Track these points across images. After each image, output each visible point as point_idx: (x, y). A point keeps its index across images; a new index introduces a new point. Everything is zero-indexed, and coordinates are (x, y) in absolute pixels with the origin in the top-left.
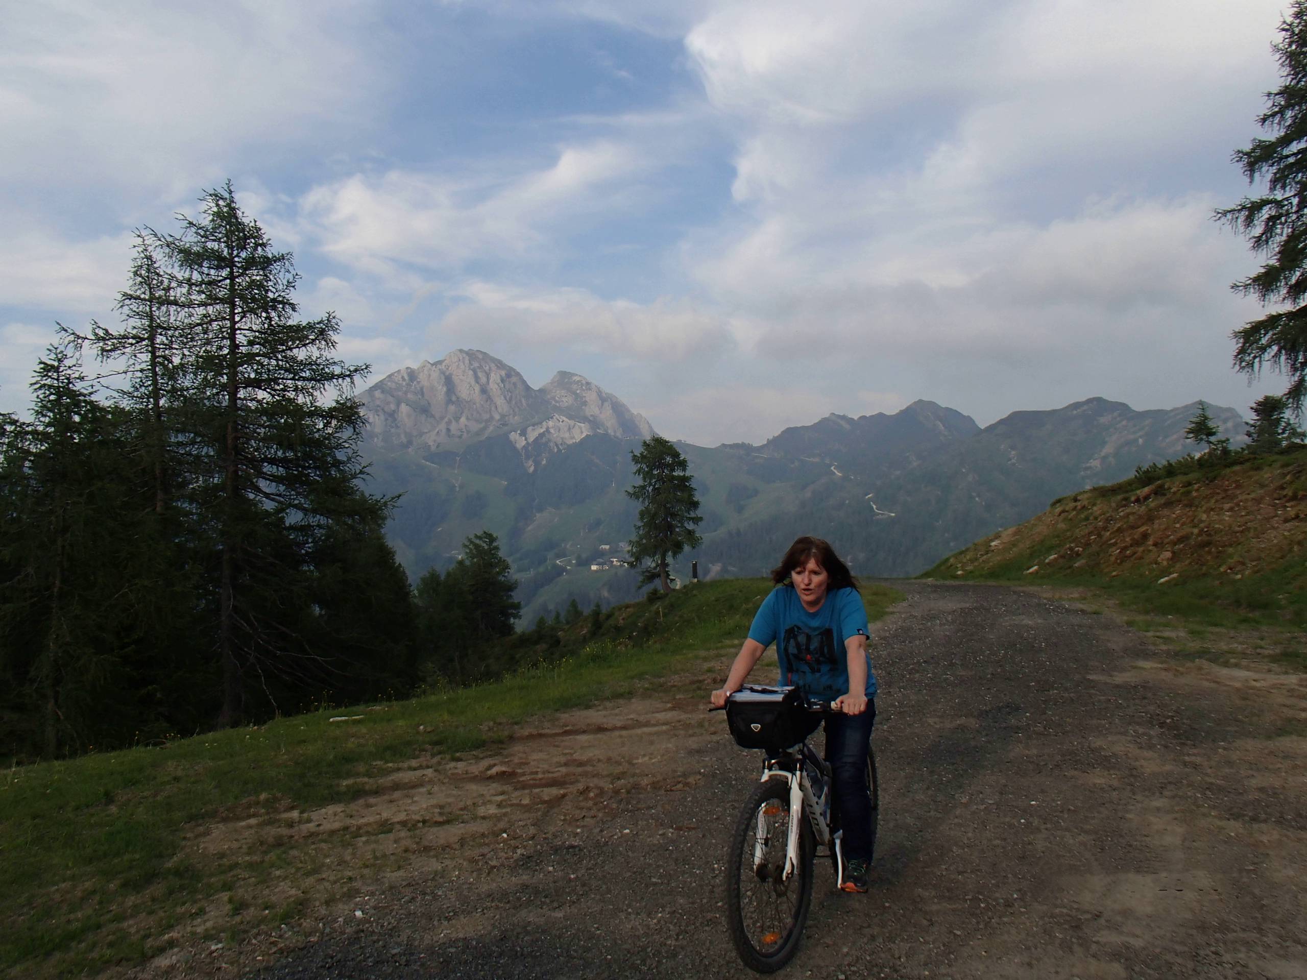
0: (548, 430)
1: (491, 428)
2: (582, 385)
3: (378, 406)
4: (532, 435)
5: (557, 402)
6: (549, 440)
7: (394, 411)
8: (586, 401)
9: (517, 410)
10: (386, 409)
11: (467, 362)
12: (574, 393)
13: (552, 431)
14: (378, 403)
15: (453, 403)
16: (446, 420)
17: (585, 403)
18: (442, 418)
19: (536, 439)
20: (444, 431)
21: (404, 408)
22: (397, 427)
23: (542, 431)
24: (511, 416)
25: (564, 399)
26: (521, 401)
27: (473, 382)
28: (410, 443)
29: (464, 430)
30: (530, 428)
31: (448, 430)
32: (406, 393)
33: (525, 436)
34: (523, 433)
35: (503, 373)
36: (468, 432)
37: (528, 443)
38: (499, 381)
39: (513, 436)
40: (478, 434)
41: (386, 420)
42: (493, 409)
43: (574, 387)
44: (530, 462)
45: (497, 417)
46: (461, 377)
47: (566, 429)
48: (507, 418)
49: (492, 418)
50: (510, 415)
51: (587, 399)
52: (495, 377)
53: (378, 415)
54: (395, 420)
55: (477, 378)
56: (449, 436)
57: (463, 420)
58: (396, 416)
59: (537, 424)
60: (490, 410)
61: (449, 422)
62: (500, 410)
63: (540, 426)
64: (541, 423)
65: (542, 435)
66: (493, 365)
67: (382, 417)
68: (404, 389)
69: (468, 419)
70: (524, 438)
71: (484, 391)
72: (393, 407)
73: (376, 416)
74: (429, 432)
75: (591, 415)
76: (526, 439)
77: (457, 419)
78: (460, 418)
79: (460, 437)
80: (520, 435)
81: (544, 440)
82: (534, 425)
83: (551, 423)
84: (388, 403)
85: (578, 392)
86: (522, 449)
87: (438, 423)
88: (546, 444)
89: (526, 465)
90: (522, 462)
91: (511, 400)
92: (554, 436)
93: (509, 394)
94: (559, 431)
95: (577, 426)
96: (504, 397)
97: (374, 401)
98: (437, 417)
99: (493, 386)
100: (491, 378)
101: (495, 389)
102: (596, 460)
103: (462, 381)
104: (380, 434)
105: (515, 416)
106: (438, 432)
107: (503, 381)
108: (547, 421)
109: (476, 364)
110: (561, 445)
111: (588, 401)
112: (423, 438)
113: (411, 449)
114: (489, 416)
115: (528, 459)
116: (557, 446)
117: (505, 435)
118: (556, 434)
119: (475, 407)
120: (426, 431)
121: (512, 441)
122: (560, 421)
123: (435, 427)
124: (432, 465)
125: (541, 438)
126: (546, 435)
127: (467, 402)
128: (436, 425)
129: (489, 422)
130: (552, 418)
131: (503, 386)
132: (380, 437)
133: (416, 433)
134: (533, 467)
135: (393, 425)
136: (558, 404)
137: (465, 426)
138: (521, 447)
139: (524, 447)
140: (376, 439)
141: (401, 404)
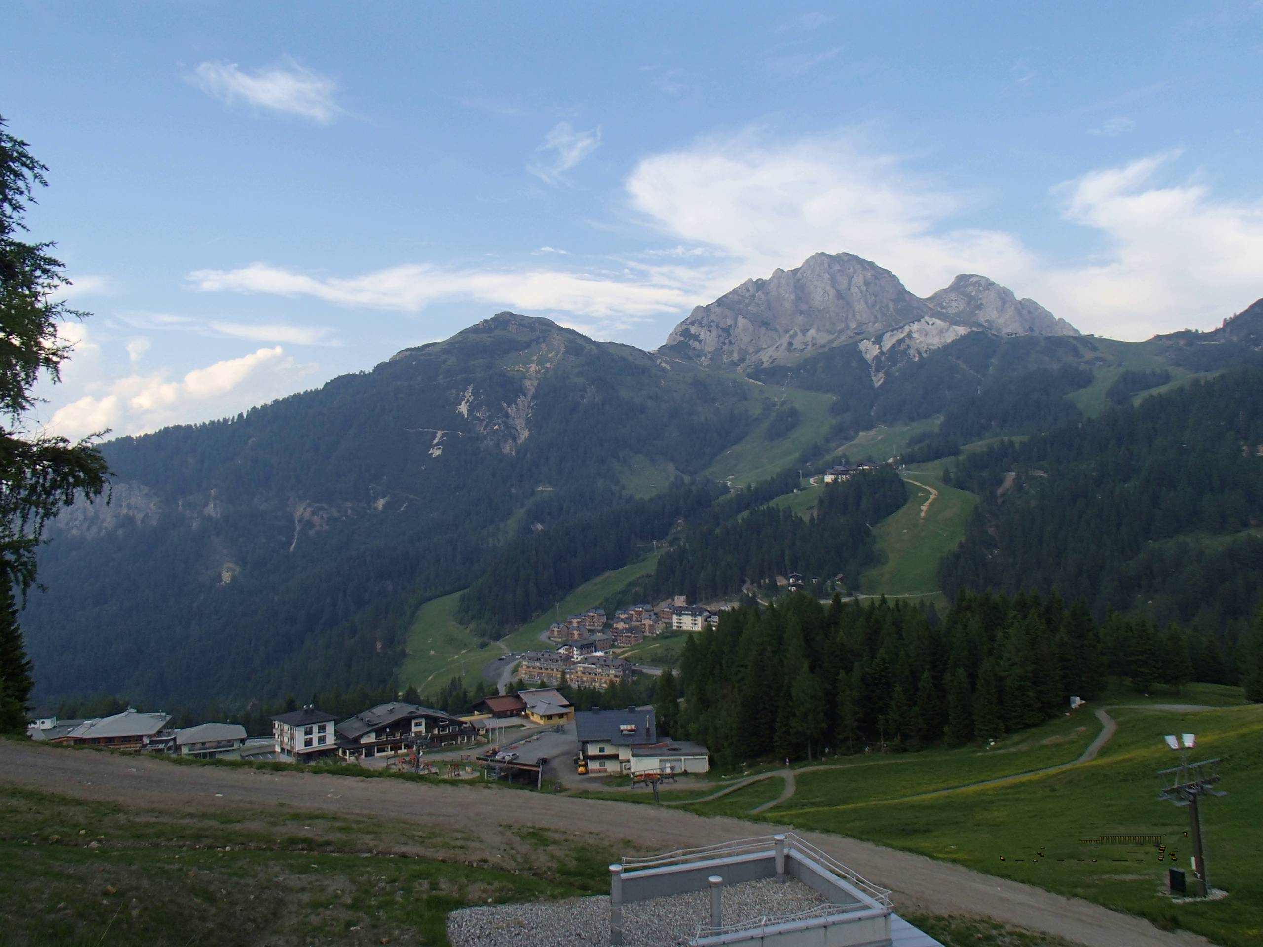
0: (909, 336)
1: (843, 338)
2: (980, 285)
3: (713, 321)
4: (888, 342)
5: (943, 308)
6: (909, 347)
7: (730, 326)
8: (981, 304)
9: (879, 316)
10: (721, 325)
11: (826, 266)
12: (968, 296)
13: (915, 335)
14: (713, 317)
15: (801, 313)
16: (791, 333)
17: (980, 307)
18: (787, 332)
19: (893, 346)
20: (785, 345)
21: (741, 321)
22: (730, 343)
23: (902, 336)
24: (871, 324)
25: (954, 304)
26: (887, 306)
27: (828, 288)
28: (742, 360)
29: (810, 343)
30: (888, 335)
31: (790, 344)
32: (748, 305)
33: (879, 344)
34: (878, 340)
35: (869, 274)
36: (813, 345)
37: (882, 353)
38: (862, 283)
39: (865, 345)
40: (823, 346)
41: (719, 336)
42: (850, 316)
43: (970, 289)
44: (881, 375)
45: (853, 325)
46: (816, 282)
47: (935, 332)
48: (864, 327)
49: (847, 327)
50: (870, 322)
51: (984, 302)
52: (858, 280)
53: (710, 331)
54: (729, 335)
55: (833, 280)
56: (789, 350)
57: (812, 332)
58: (731, 331)
59: (897, 329)
60: (847, 318)
61: (792, 337)
62: (858, 317)
63: (900, 331)
64: (902, 328)
65: (900, 341)
66: (858, 267)
67: (714, 333)
68: (747, 301)
69: (818, 331)
70: (877, 346)
71: (839, 296)
72: (729, 321)
73: (708, 333)
74: (768, 347)
75: (986, 321)
76: (880, 347)
77: (804, 332)
78: (808, 330)
79: (802, 350)
80: (874, 343)
81: (903, 347)
82: (892, 331)
83: (915, 326)
84: (725, 317)
85: (973, 294)
86: (873, 360)
87: (780, 337)
88: (905, 352)
89: (873, 378)
90: (869, 375)
91: (874, 305)
92: (918, 341)
93: (873, 298)
94: (926, 335)
95: (951, 330)
96: (866, 303)
97: (708, 316)
98: (781, 330)
99: (854, 290)
100: (853, 282)
101: (856, 293)
102: (963, 366)
103: (816, 287)
104: (710, 352)
105: (874, 323)
106: (777, 347)
107: (867, 283)
108: (911, 324)
109: (837, 267)
110: (926, 351)
111: (985, 304)
112: (759, 354)
113: (739, 367)
114: (843, 325)
115: (877, 371)
116: (919, 353)
117: (856, 344)
118: (922, 339)
119: (828, 315)
120: (763, 347)
121: (861, 352)
122: (929, 324)
123: (776, 341)
124: (756, 382)
125: (900, 345)
126: (907, 341)
127: (819, 311)
128: (777, 339)
129: (841, 331)
130: (919, 320)
131: (867, 290)
132: (709, 356)
133: (751, 350)
134: (882, 380)
135: (727, 341)
136: (944, 311)
137: (812, 338)
138: (872, 357)
139: (876, 357)
140: (703, 358)
141: (740, 318)
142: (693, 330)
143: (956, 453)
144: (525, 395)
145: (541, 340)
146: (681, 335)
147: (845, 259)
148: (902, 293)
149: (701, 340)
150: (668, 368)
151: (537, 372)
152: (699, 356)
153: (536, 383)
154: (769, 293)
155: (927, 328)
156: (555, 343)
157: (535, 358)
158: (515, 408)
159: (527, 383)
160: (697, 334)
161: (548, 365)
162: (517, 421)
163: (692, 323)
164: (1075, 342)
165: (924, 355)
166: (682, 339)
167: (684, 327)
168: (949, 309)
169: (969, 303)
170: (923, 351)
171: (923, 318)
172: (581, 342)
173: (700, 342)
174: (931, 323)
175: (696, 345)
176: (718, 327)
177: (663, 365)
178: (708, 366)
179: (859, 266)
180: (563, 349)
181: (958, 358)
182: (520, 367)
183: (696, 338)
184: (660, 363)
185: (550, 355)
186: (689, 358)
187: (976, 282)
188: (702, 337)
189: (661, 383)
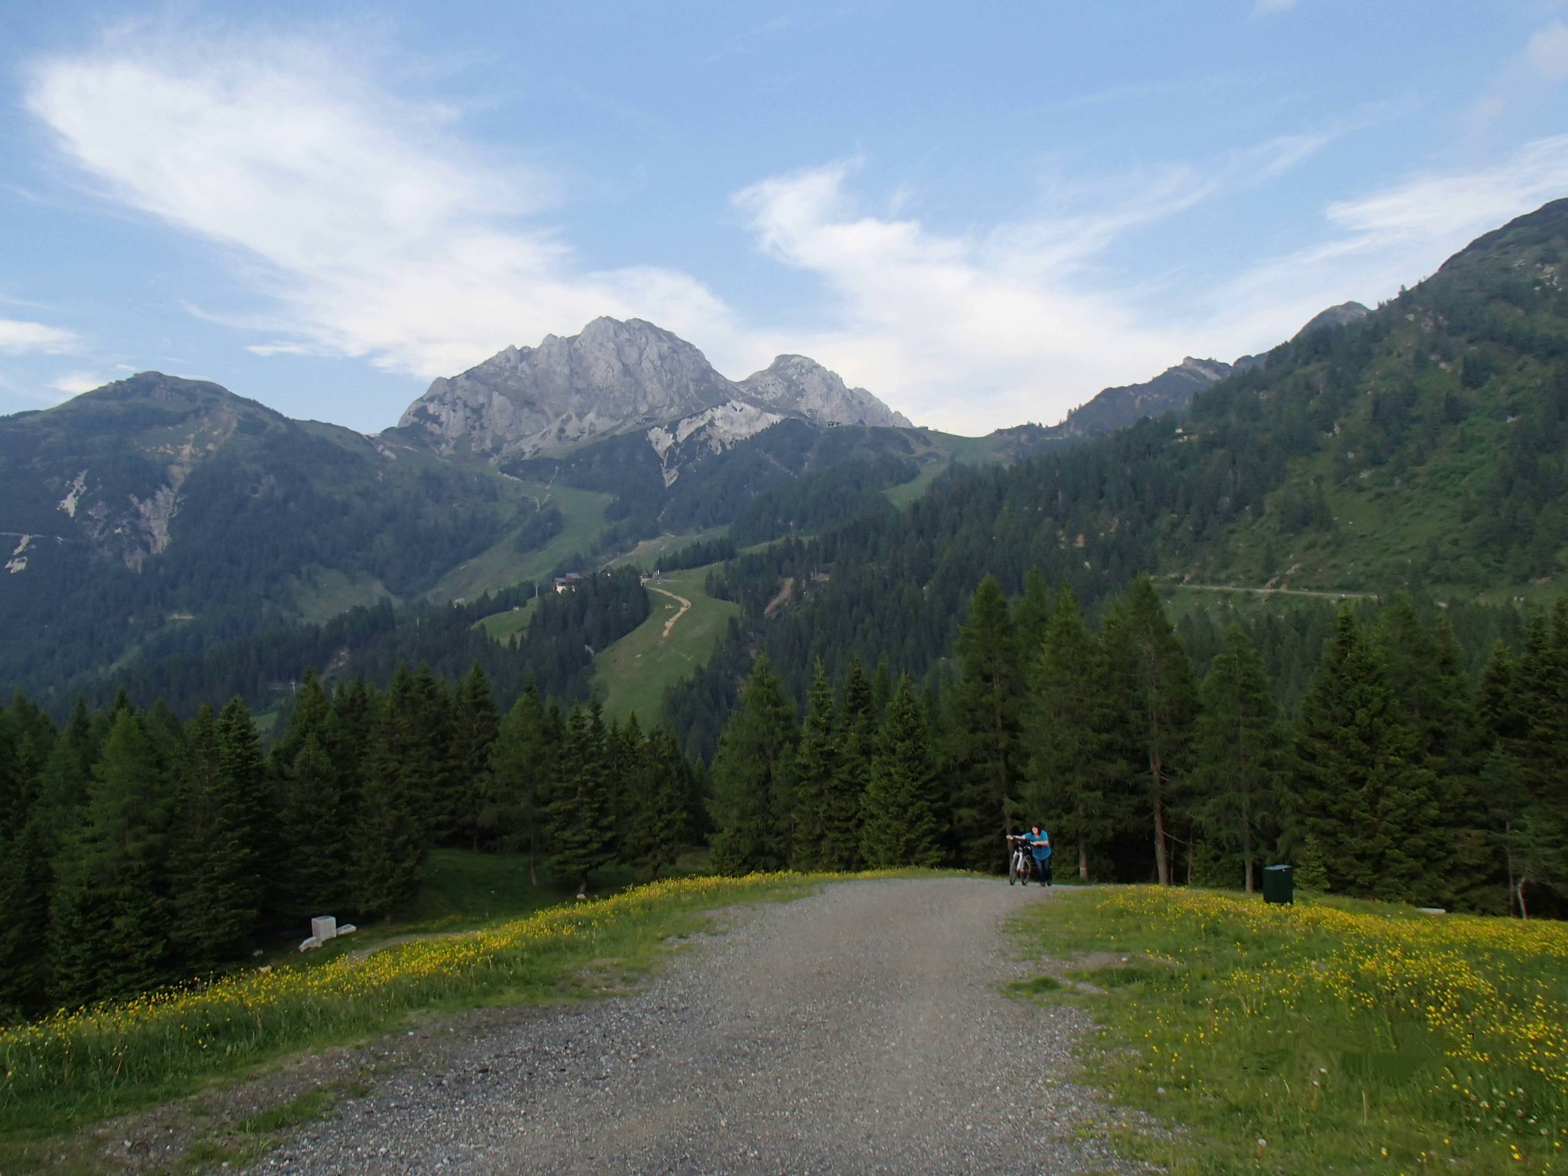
0: (711, 423)
1: (629, 424)
2: (802, 367)
3: (459, 398)
4: (685, 431)
5: (758, 393)
6: (710, 437)
7: (483, 405)
8: (803, 390)
9: (677, 399)
10: (469, 404)
11: (611, 333)
12: (789, 379)
13: (718, 423)
14: (459, 393)
15: (578, 391)
16: (564, 417)
17: (801, 393)
18: (557, 415)
19: (691, 436)
20: (555, 431)
21: (497, 399)
22: (482, 427)
23: (702, 424)
24: (666, 408)
25: (771, 389)
26: (687, 387)
27: (613, 361)
28: (496, 450)
29: (587, 430)
30: (686, 421)
31: (562, 431)
32: (506, 380)
33: (674, 433)
34: (673, 428)
35: (666, 347)
36: (591, 432)
37: (676, 444)
38: (656, 357)
39: (655, 434)
40: (603, 434)
41: (467, 418)
42: (640, 398)
43: (790, 371)
44: (674, 471)
45: (643, 409)
46: (598, 354)
47: (743, 420)
48: (657, 411)
49: (636, 411)
50: (664, 405)
51: (806, 387)
52: (652, 352)
53: (454, 411)
54: (481, 417)
55: (619, 351)
56: (560, 439)
57: (591, 416)
58: (484, 412)
59: (696, 415)
60: (635, 400)
61: (564, 422)
62: (650, 398)
63: (700, 417)
64: (702, 413)
65: (699, 430)
66: (652, 338)
67: (461, 414)
68: (507, 374)
69: (599, 415)
70: (671, 436)
71: (627, 371)
72: (481, 399)
73: (452, 413)
74: (533, 434)
75: (808, 410)
76: (675, 437)
77: (581, 416)
78: (586, 414)
79: (576, 439)
80: (667, 431)
81: (703, 437)
82: (691, 417)
83: (719, 412)
84: (476, 393)
85: (794, 378)
86: (665, 452)
87: (548, 421)
88: (704, 444)
89: (665, 476)
90: (659, 471)
91: (670, 386)
92: (721, 431)
93: (669, 376)
94: (732, 424)
95: (763, 417)
96: (660, 381)
97: (453, 391)
98: (550, 414)
99: (646, 364)
100: (645, 354)
101: (648, 369)
102: (773, 461)
103: (597, 359)
104: (453, 438)
105: (670, 407)
106: (544, 434)
107: (662, 357)
108: (714, 409)
109: (625, 335)
110: (731, 443)
111: (807, 390)
112: (520, 443)
113: (492, 459)
114: (630, 409)
115: (670, 466)
116: (723, 445)
117: (644, 433)
118: (726, 428)
119: (612, 396)
120: (527, 433)
121: (650, 442)
122: (736, 410)
123: (543, 427)
124: (512, 478)
125: (699, 435)
126: (708, 429)
127: (601, 390)
128: (545, 424)
129: (628, 417)
130: (724, 405)
131: (662, 366)
132: (452, 443)
133: (509, 437)
134: (675, 478)
135: (477, 424)
136: (759, 397)
137: (591, 424)
138: (665, 449)
139: (669, 448)
140: (443, 446)
141: (495, 395)
142: (432, 409)
143: (732, 555)
144: (169, 485)
145: (203, 412)
146: (414, 415)
147: (637, 326)
148: (706, 373)
149: (443, 423)
150: (393, 457)
151: (192, 456)
152: (438, 443)
153: (188, 470)
154: (537, 365)
155: (732, 414)
156: (225, 417)
157: (192, 436)
158: (153, 504)
159: (175, 470)
160: (437, 414)
161: (210, 447)
162: (153, 524)
163: (431, 400)
164: (905, 435)
165: (729, 447)
166: (416, 420)
167: (421, 404)
168: (765, 395)
169: (789, 388)
170: (727, 442)
171: (729, 401)
172: (266, 418)
173: (441, 424)
174: (738, 409)
175: (435, 429)
176: (465, 405)
177: (387, 453)
178: (449, 457)
179: (654, 336)
180: (235, 425)
181: (766, 452)
182: (167, 448)
183: (435, 419)
184: (382, 450)
185: (215, 433)
186: (424, 445)
187: (798, 363)
188: (443, 418)
189: (378, 475)
